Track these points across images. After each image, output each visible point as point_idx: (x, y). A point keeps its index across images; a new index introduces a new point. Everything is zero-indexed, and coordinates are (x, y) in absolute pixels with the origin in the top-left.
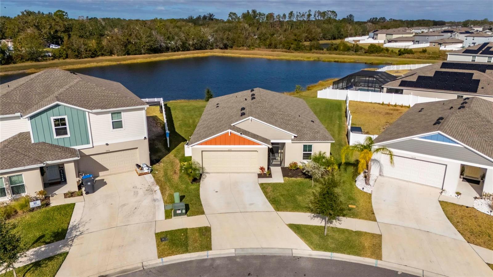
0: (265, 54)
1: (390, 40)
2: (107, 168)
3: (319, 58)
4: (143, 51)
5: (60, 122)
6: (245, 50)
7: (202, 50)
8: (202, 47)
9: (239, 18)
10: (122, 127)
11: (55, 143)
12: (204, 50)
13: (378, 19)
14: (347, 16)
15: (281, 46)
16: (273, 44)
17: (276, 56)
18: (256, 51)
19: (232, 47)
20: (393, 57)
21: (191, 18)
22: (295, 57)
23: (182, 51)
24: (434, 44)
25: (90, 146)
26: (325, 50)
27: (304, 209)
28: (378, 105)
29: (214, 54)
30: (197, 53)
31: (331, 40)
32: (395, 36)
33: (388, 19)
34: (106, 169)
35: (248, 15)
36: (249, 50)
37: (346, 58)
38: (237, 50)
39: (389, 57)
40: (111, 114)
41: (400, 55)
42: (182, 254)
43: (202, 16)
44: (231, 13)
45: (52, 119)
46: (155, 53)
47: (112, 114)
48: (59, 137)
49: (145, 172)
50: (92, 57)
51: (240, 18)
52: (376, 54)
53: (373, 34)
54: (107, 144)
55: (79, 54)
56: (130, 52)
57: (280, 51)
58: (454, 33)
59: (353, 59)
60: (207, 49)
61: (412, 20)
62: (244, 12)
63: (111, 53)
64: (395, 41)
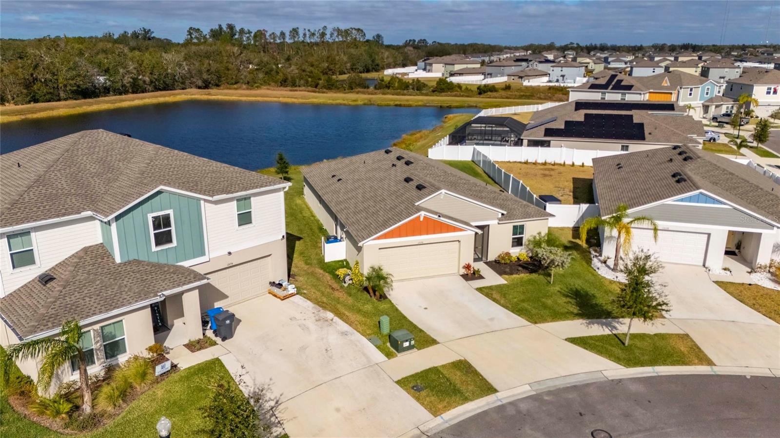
1: (453, 73)
2: (226, 294)
3: (370, 101)
4: (62, 95)
5: (162, 222)
6: (244, 89)
7: (168, 90)
8: (167, 85)
9: (205, 37)
10: (251, 223)
11: (154, 260)
12: (171, 90)
13: (417, 41)
14: (374, 37)
15: (302, 82)
17: (302, 98)
18: (263, 91)
19: (218, 86)
20: (473, 97)
21: (110, 36)
23: (133, 92)
24: (513, 77)
25: (205, 258)
26: (372, 88)
27: (567, 315)
28: (519, 164)
29: (193, 97)
30: (164, 96)
31: (364, 73)
32: (457, 67)
33: (430, 42)
34: (225, 297)
35: (221, 32)
36: (251, 89)
37: (412, 100)
38: (230, 89)
39: (468, 96)
40: (236, 202)
41: (480, 94)
42: (462, 404)
43: (130, 32)
45: (150, 217)
46: (85, 98)
47: (238, 200)
48: (159, 248)
49: (290, 293)
51: (208, 37)
52: (449, 93)
53: (423, 63)
54: (230, 253)
56: (38, 97)
57: (305, 91)
58: (531, 63)
59: (421, 101)
60: (175, 89)
61: (462, 43)
62: (214, 28)
64: (460, 73)
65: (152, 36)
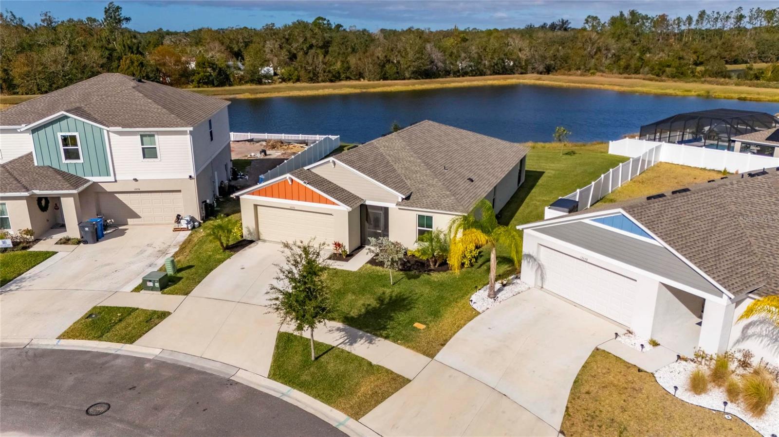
0: (610, 82)
2: (139, 214)
4: (407, 75)
5: (70, 141)
6: (577, 76)
7: (506, 74)
9: (603, 26)
10: (157, 157)
11: (64, 169)
12: (509, 74)
15: (647, 69)
16: (633, 66)
17: (629, 86)
18: (596, 78)
22: (662, 89)
25: (111, 178)
28: (714, 174)
34: (138, 217)
35: (621, 19)
36: (584, 75)
40: (139, 137)
43: (549, 23)
44: (589, 17)
45: (59, 135)
47: (142, 136)
48: (69, 161)
49: (182, 227)
50: (331, 81)
51: (606, 24)
54: (136, 180)
55: (314, 77)
56: (388, 75)
57: (640, 79)
60: (514, 73)
62: (615, 16)
63: (360, 76)
65: (569, 26)
